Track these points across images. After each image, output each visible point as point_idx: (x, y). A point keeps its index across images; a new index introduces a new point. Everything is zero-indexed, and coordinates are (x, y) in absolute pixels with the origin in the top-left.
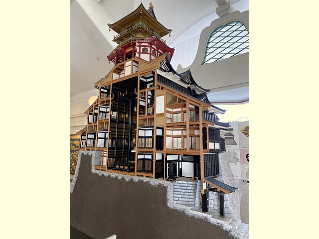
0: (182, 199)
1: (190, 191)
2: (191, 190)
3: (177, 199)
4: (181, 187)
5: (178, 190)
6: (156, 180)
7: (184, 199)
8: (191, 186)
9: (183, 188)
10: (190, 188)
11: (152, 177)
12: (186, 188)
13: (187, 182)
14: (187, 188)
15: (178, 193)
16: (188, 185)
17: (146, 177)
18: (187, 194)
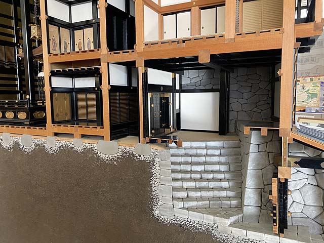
0: (199, 194)
1: (216, 168)
2: (219, 163)
3: (183, 194)
4: (189, 159)
5: (183, 167)
6: (114, 142)
7: (205, 194)
8: (217, 152)
9: (195, 159)
10: (216, 159)
11: (102, 137)
12: (203, 159)
13: (203, 144)
14: (208, 159)
15: (183, 175)
16: (210, 152)
17: (83, 136)
18: (211, 176)
